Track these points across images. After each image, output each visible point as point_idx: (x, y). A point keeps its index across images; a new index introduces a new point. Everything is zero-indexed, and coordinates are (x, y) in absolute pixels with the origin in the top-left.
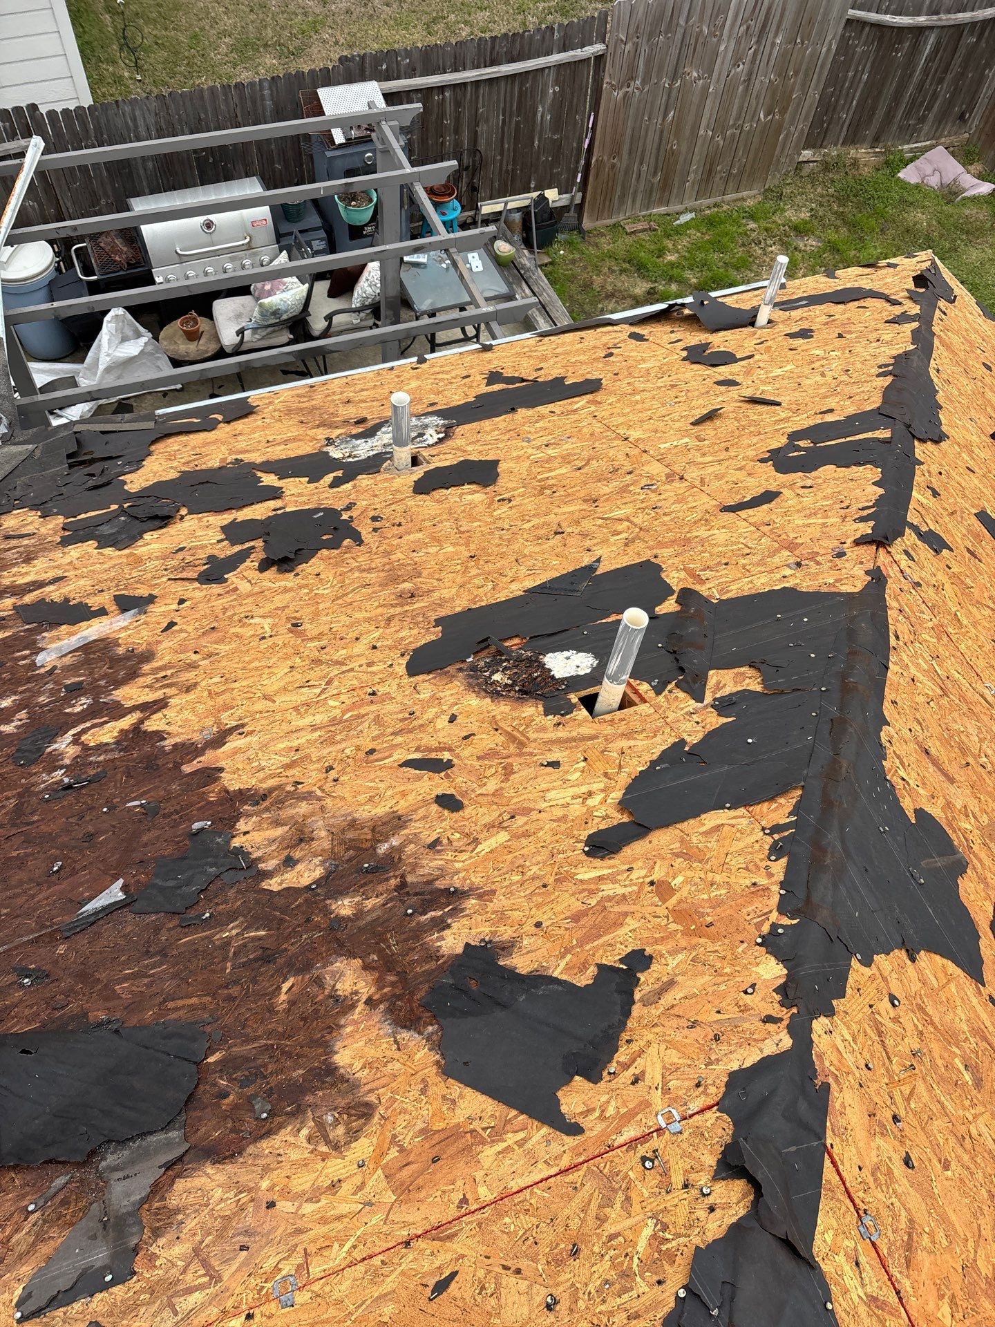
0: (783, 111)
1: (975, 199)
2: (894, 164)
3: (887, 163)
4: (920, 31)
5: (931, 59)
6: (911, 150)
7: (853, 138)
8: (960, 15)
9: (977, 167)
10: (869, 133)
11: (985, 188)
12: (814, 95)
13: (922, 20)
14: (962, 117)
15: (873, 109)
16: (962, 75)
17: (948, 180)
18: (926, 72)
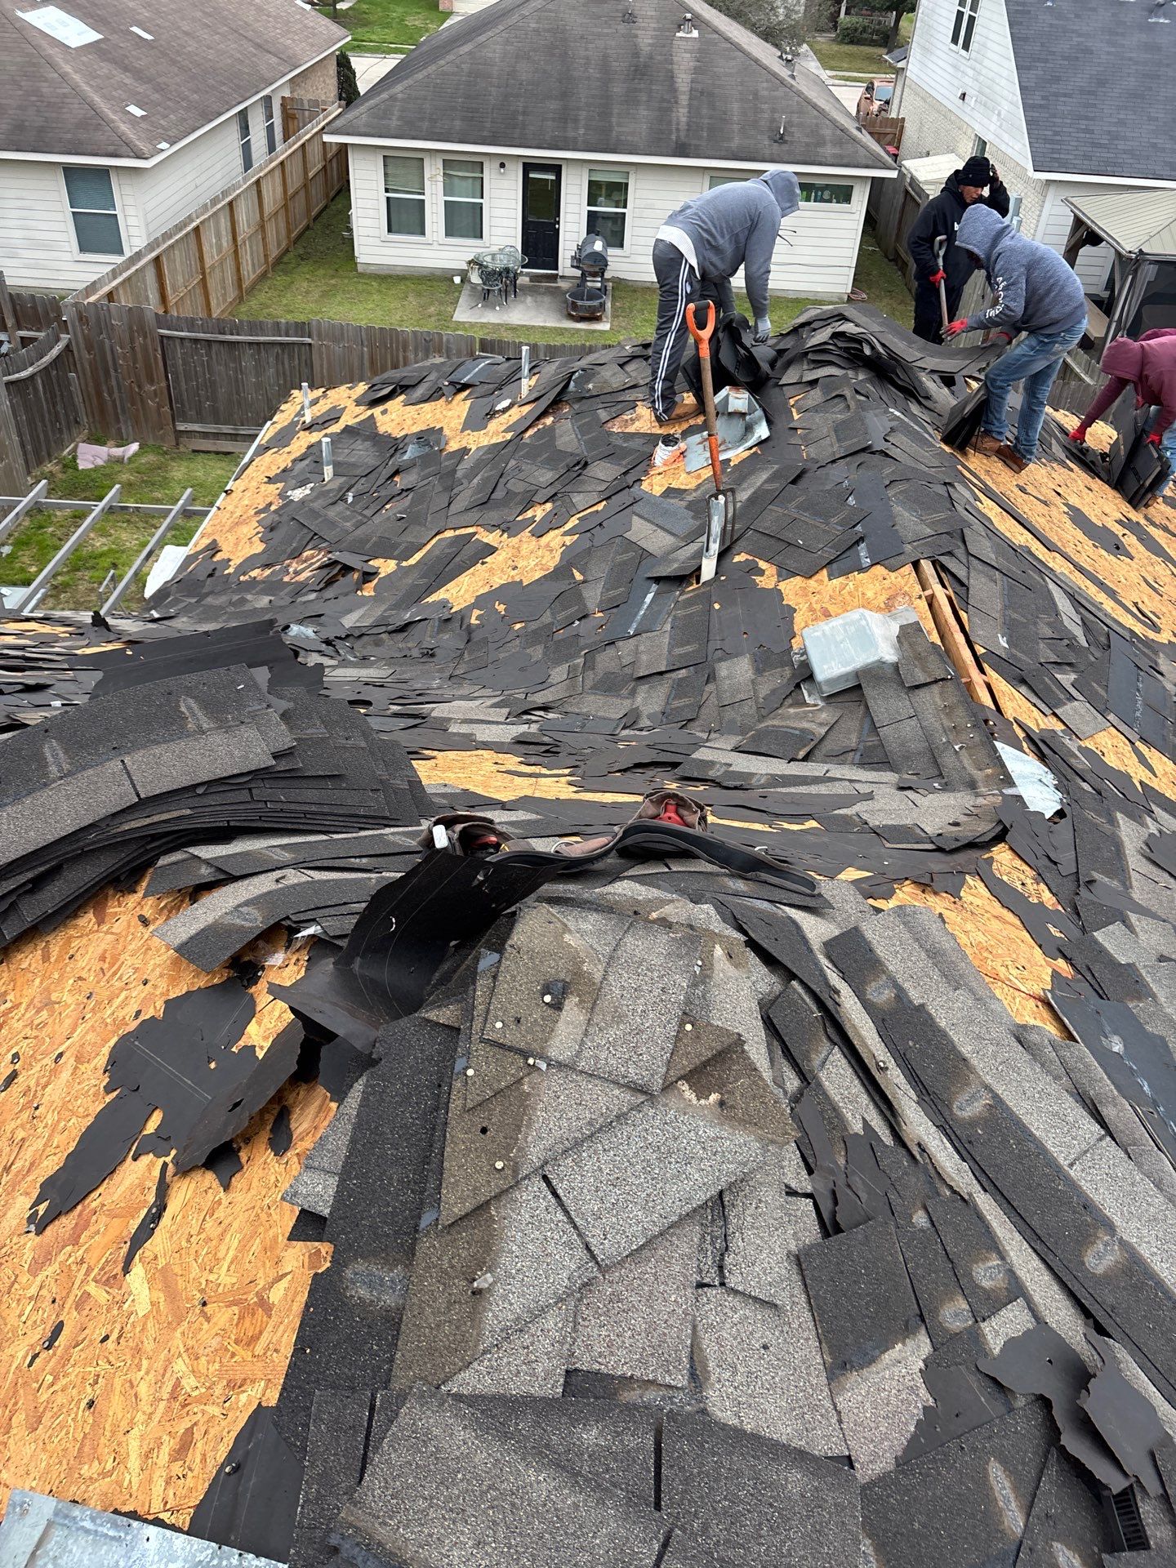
0: (7, 457)
1: (135, 455)
2: (71, 464)
3: (65, 466)
4: (32, 377)
5: (45, 393)
6: (69, 454)
7: (40, 462)
8: (44, 360)
9: (111, 443)
10: (44, 453)
11: (135, 447)
12: (16, 438)
13: (31, 370)
14: (77, 422)
15: (38, 437)
16: (62, 395)
17: (105, 457)
18: (46, 400)
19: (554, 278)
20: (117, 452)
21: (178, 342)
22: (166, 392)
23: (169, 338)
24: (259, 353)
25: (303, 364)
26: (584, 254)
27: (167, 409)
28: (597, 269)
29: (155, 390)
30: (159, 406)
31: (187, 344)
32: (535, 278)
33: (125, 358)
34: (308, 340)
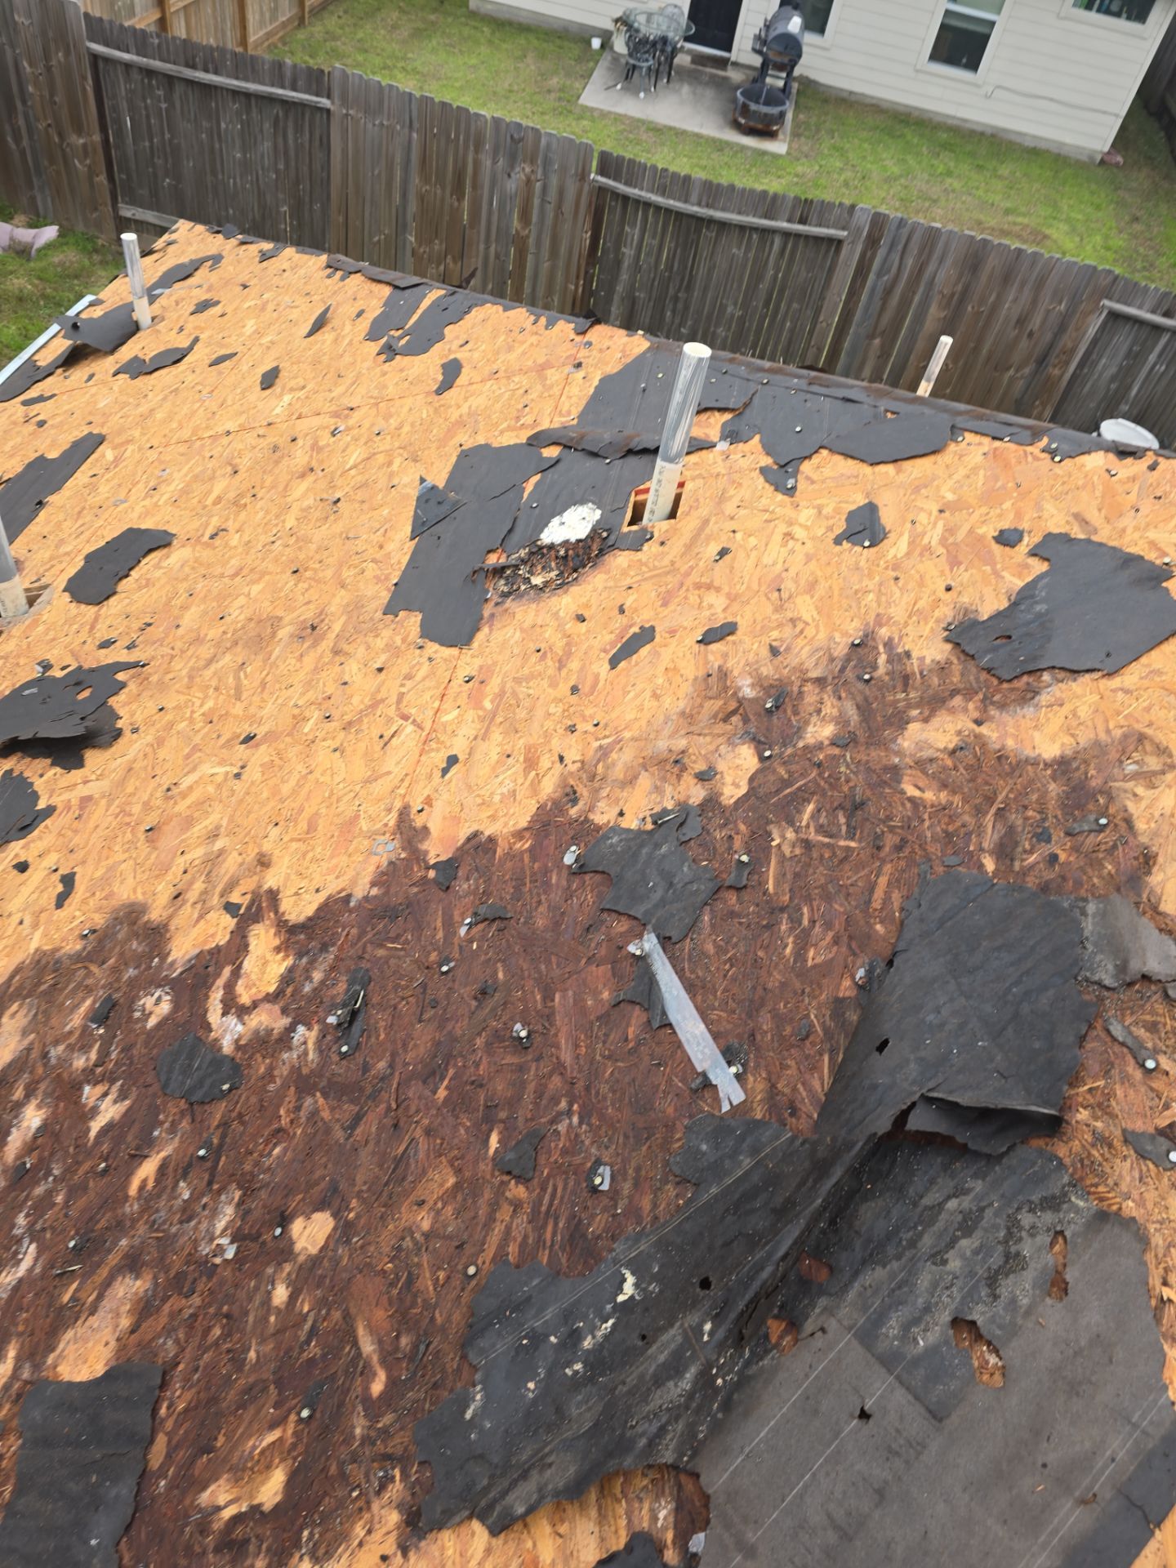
9: (20, 218)
11: (50, 233)
19: (723, 63)
20: (25, 234)
21: (120, 70)
22: (100, 151)
23: (108, 60)
24: (248, 111)
25: (317, 143)
26: (773, 34)
27: (102, 179)
28: (786, 60)
29: (85, 146)
30: (92, 173)
31: (136, 76)
32: (699, 59)
33: (36, 84)
34: (325, 102)
